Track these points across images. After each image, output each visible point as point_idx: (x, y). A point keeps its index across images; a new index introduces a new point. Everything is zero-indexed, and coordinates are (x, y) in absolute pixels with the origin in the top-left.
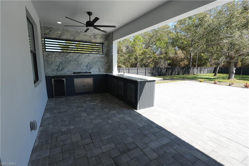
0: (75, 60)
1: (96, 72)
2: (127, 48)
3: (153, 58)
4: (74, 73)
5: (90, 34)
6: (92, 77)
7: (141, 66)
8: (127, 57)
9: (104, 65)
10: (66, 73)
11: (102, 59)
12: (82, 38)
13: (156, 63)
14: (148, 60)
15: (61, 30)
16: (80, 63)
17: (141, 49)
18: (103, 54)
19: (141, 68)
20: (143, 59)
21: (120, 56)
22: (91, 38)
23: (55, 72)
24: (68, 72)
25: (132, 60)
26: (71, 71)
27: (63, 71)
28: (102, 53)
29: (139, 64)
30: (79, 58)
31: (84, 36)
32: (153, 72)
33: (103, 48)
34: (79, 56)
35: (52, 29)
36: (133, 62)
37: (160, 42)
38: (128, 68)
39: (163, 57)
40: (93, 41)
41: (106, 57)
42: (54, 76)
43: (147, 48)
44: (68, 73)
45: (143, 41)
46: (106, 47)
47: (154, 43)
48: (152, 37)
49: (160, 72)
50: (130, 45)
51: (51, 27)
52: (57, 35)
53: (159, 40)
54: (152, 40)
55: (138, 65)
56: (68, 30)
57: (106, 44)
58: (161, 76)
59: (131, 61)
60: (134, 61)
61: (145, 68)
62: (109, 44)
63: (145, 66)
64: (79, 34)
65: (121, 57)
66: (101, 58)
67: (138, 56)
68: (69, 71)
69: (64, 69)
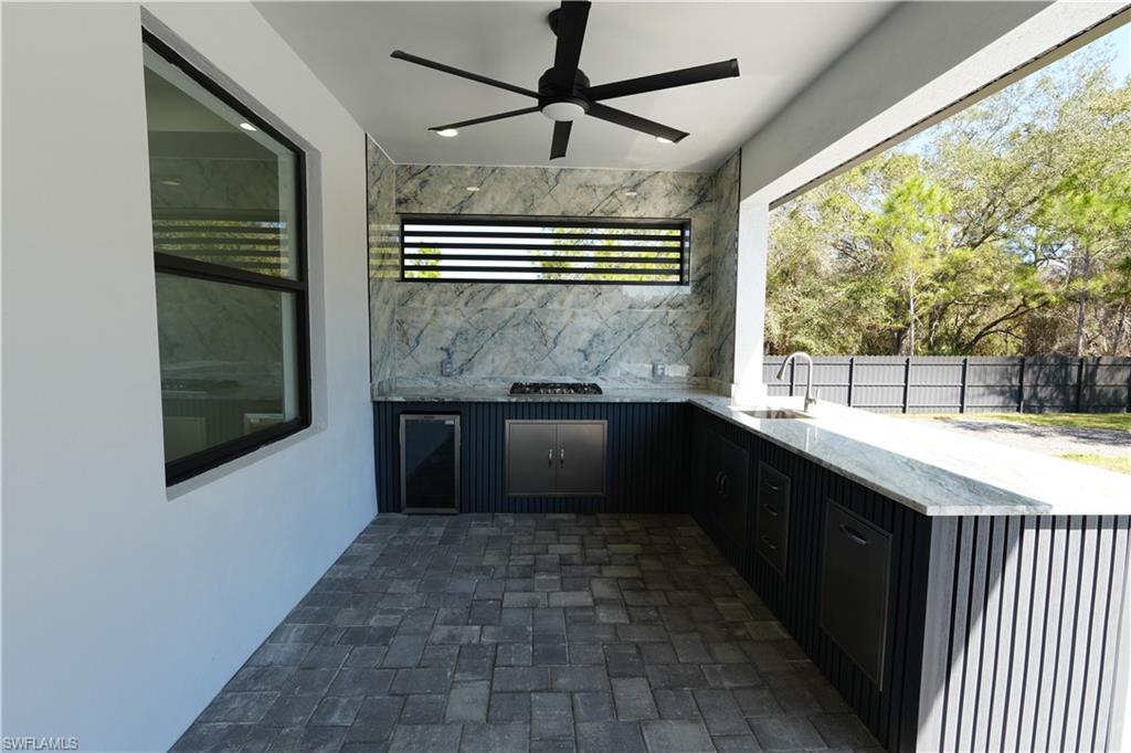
0: (526, 322)
1: (637, 386)
2: (844, 254)
3: (1017, 300)
4: (517, 388)
5: (614, 178)
6: (604, 414)
7: (930, 348)
8: (843, 299)
9: (685, 345)
10: (481, 388)
11: (672, 312)
12: (569, 201)
13: (1038, 331)
14: (979, 311)
15: (469, 173)
16: (552, 334)
17: (935, 249)
18: (681, 283)
19: (931, 359)
20: (947, 305)
21: (803, 293)
22: (616, 197)
23: (431, 379)
24: (490, 379)
25: (873, 312)
26: (504, 376)
27: (466, 374)
28: (676, 278)
29: (917, 337)
30: (549, 306)
31: (580, 189)
32: (1021, 387)
33: (680, 250)
34: (550, 296)
35: (431, 175)
36: (882, 326)
37: (1078, 199)
38: (846, 359)
39: (1100, 289)
40: (628, 213)
41: (699, 300)
42: (412, 403)
43: (974, 246)
44: (490, 385)
45: (949, 206)
46: (700, 244)
47: (1030, 211)
48: (1013, 177)
49: (1078, 387)
50: (865, 232)
51: (428, 167)
52: (449, 198)
53: (1071, 184)
54: (1016, 193)
55: (910, 340)
56: (502, 169)
57: (699, 223)
58: (1087, 412)
59: (864, 320)
60: (887, 320)
61: (959, 359)
62: (717, 224)
63: (959, 346)
64: (552, 182)
65: (807, 300)
66: (668, 305)
67: (913, 292)
68: (494, 376)
69: (473, 365)
